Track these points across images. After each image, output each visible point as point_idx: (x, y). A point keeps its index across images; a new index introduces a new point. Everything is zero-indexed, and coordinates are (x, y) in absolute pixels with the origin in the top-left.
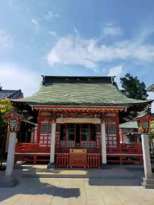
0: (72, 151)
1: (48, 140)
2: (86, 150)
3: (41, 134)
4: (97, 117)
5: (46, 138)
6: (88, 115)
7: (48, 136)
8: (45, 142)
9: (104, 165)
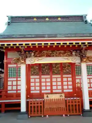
0: (47, 97)
1: (17, 85)
2: (63, 95)
3: (9, 79)
4: (76, 55)
5: (15, 83)
6: (64, 53)
7: (17, 81)
8: (15, 88)
9: (87, 111)
